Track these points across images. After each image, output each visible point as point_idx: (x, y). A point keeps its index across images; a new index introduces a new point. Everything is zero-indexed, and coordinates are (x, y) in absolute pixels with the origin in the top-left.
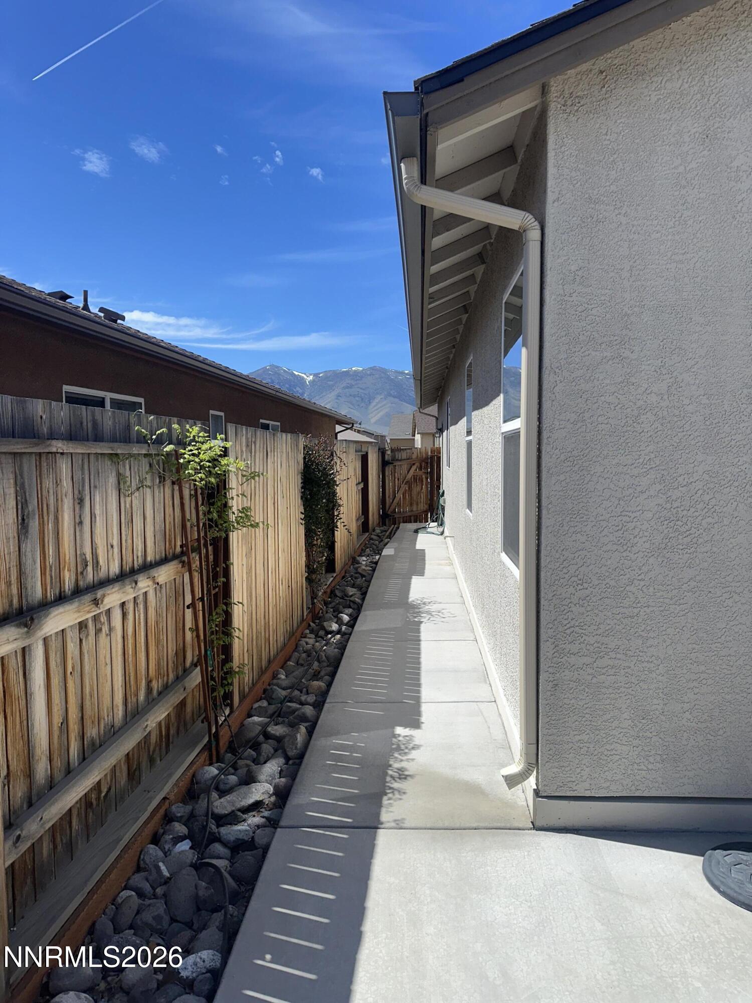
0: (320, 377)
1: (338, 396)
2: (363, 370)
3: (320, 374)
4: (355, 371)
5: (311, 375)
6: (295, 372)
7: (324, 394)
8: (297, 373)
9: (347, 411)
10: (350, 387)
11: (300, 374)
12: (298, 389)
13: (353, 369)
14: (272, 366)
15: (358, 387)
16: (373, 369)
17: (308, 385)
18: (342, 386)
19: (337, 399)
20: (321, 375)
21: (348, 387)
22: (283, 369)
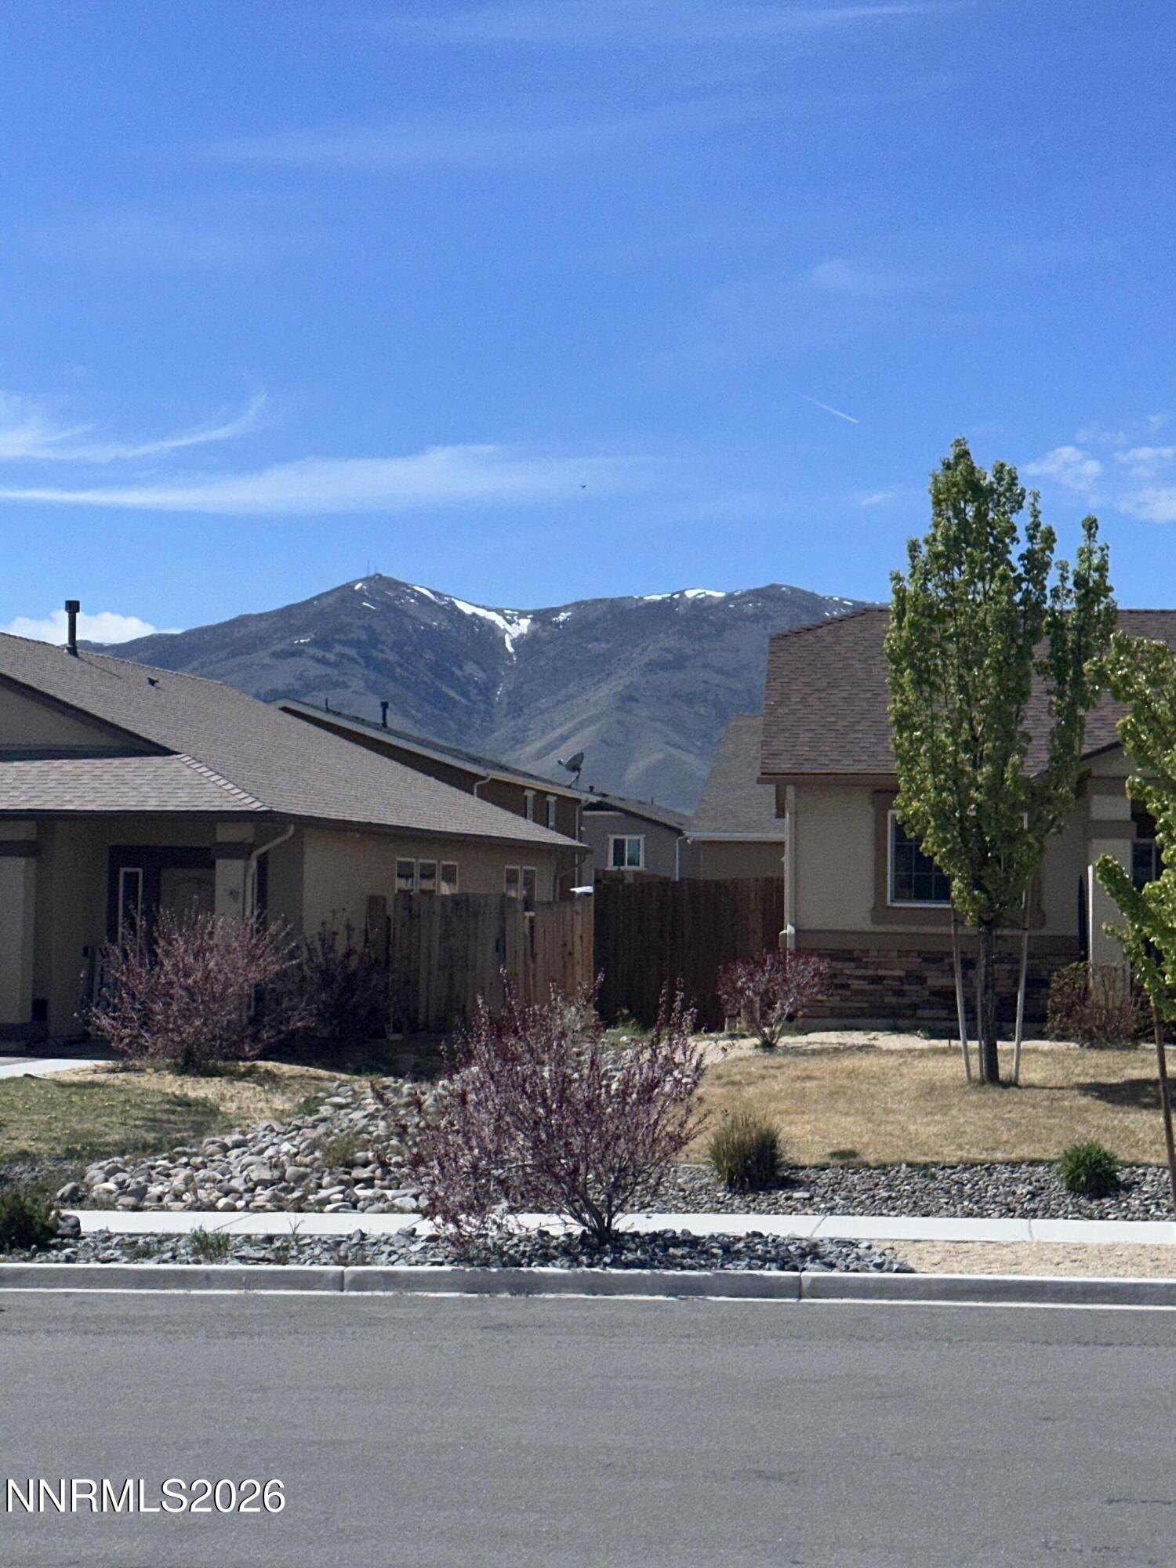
0: (557, 624)
1: (627, 699)
2: (730, 597)
3: (556, 611)
4: (696, 603)
5: (523, 614)
6: (461, 605)
7: (572, 688)
8: (467, 609)
9: (660, 756)
10: (678, 662)
11: (481, 613)
12: (470, 668)
13: (690, 594)
14: (380, 584)
15: (705, 666)
16: (770, 594)
17: (510, 655)
18: (646, 659)
19: (618, 708)
20: (562, 616)
21: (664, 666)
22: (413, 594)
